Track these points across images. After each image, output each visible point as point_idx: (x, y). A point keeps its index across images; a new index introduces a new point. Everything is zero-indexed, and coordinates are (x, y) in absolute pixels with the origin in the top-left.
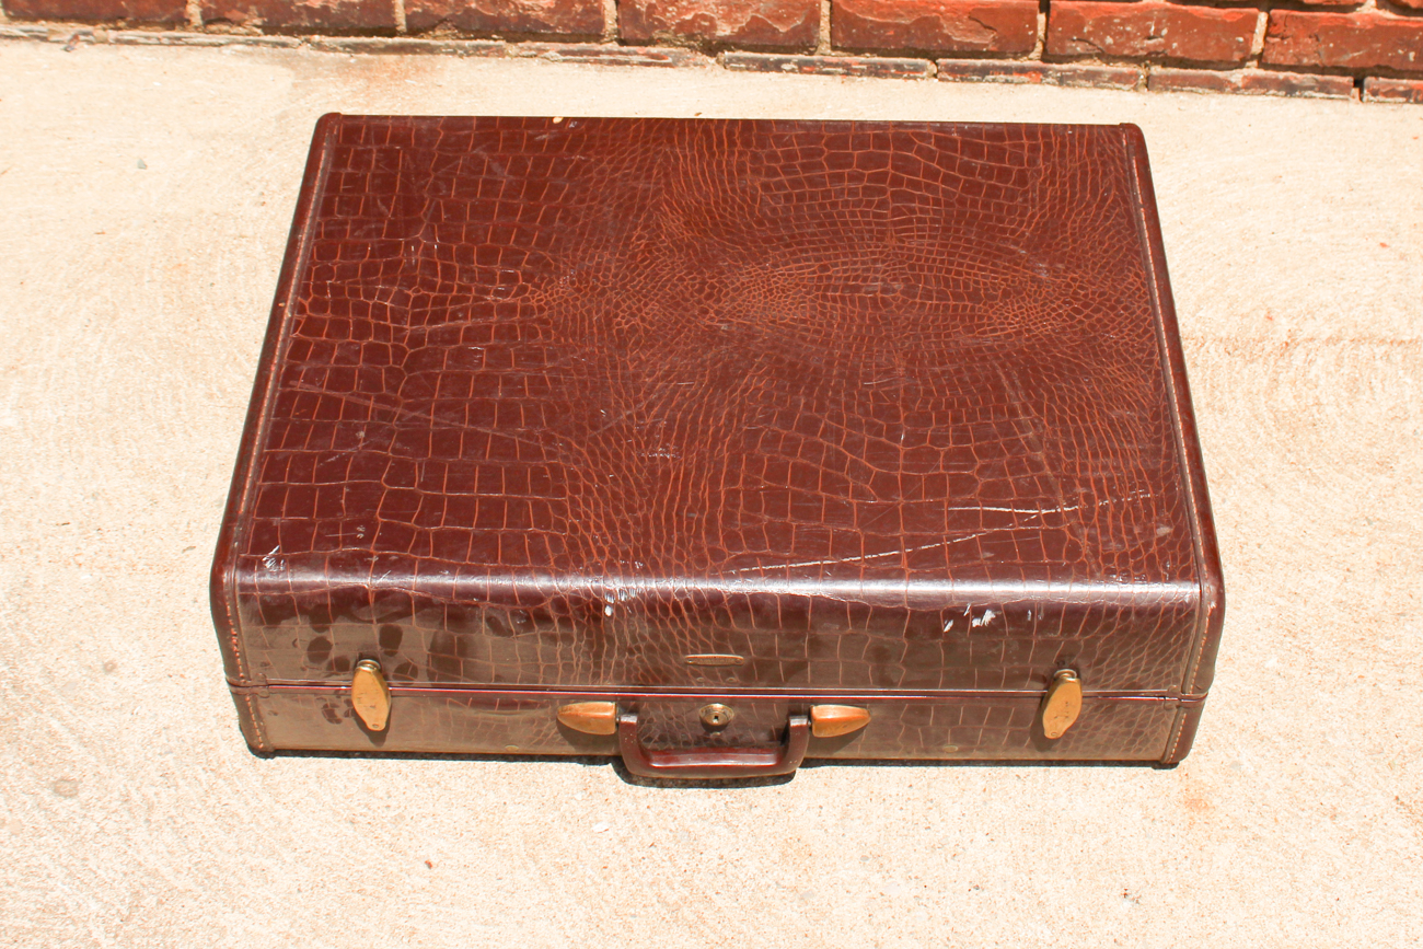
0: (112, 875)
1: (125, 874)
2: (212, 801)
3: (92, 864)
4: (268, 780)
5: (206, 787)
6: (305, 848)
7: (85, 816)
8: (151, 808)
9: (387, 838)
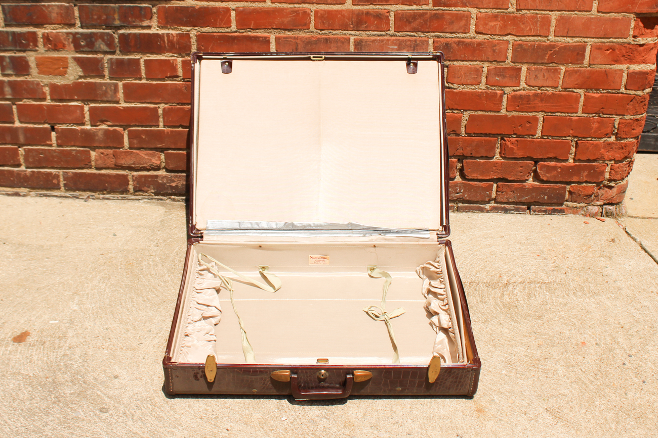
0: (122, 434)
1: (126, 434)
2: (154, 413)
3: (115, 431)
4: (172, 408)
5: (151, 409)
6: (186, 426)
7: (111, 418)
8: (133, 415)
9: (213, 423)
